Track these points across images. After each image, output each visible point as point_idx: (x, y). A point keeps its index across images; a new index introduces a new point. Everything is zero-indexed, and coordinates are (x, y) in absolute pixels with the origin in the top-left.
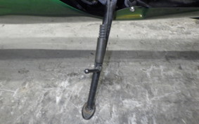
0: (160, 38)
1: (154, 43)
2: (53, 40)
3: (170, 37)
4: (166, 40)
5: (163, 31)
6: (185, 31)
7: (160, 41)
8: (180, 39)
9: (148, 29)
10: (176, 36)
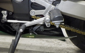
0: (49, 46)
1: (46, 48)
2: (3, 43)
3: (53, 46)
4: (51, 47)
5: (51, 43)
6: (60, 44)
7: (48, 47)
8: (57, 47)
9: (45, 42)
10: (56, 46)
